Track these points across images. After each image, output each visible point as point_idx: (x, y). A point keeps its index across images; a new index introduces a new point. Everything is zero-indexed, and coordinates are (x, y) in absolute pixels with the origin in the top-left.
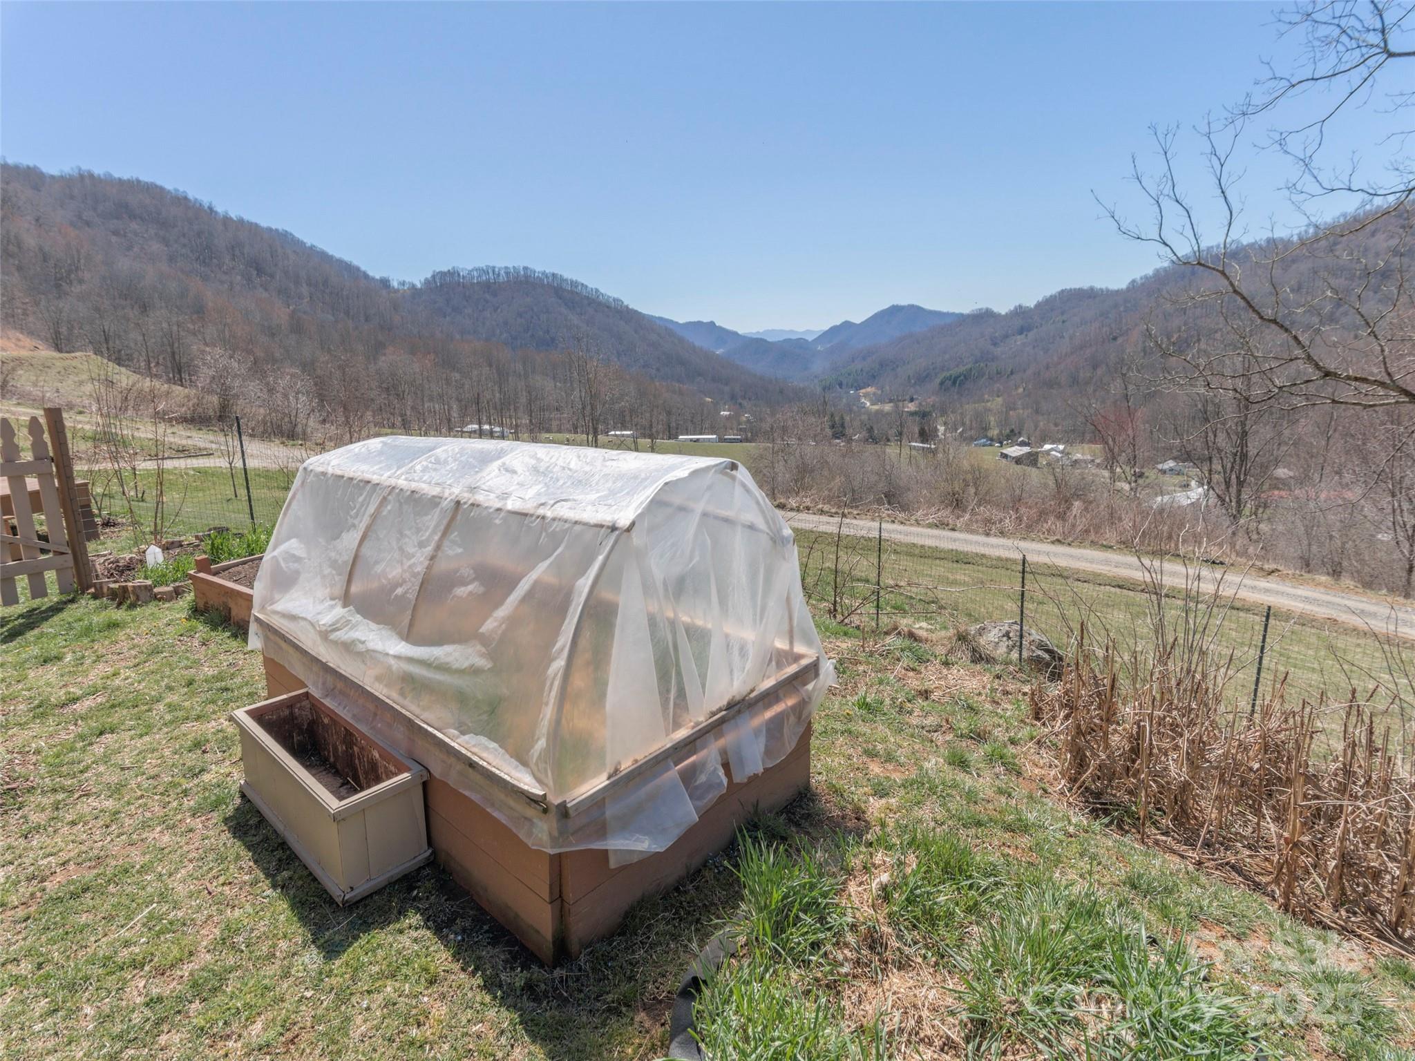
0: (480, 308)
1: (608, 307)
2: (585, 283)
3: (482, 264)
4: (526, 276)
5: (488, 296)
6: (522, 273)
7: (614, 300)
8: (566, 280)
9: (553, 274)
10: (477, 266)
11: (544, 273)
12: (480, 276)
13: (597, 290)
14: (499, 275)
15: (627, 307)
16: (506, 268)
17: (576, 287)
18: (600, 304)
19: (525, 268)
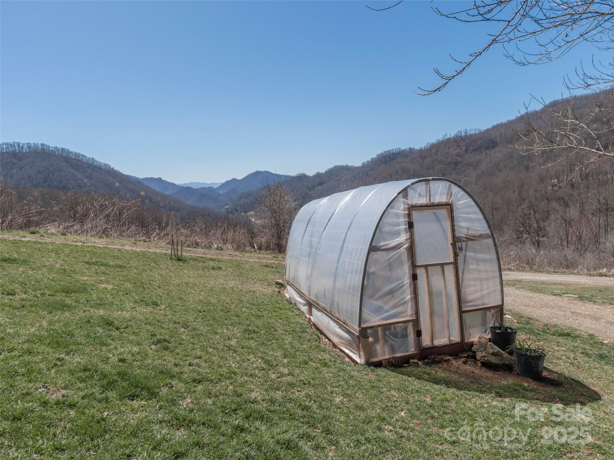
0: (9, 167)
1: (101, 169)
2: (85, 154)
3: (10, 141)
4: (43, 149)
5: (14, 160)
6: (40, 147)
7: (104, 164)
8: (72, 152)
9: (63, 149)
10: (6, 141)
11: (56, 148)
12: (8, 148)
13: (93, 159)
14: (22, 148)
15: (113, 169)
16: (28, 144)
17: (79, 157)
18: (95, 167)
19: (43, 145)
